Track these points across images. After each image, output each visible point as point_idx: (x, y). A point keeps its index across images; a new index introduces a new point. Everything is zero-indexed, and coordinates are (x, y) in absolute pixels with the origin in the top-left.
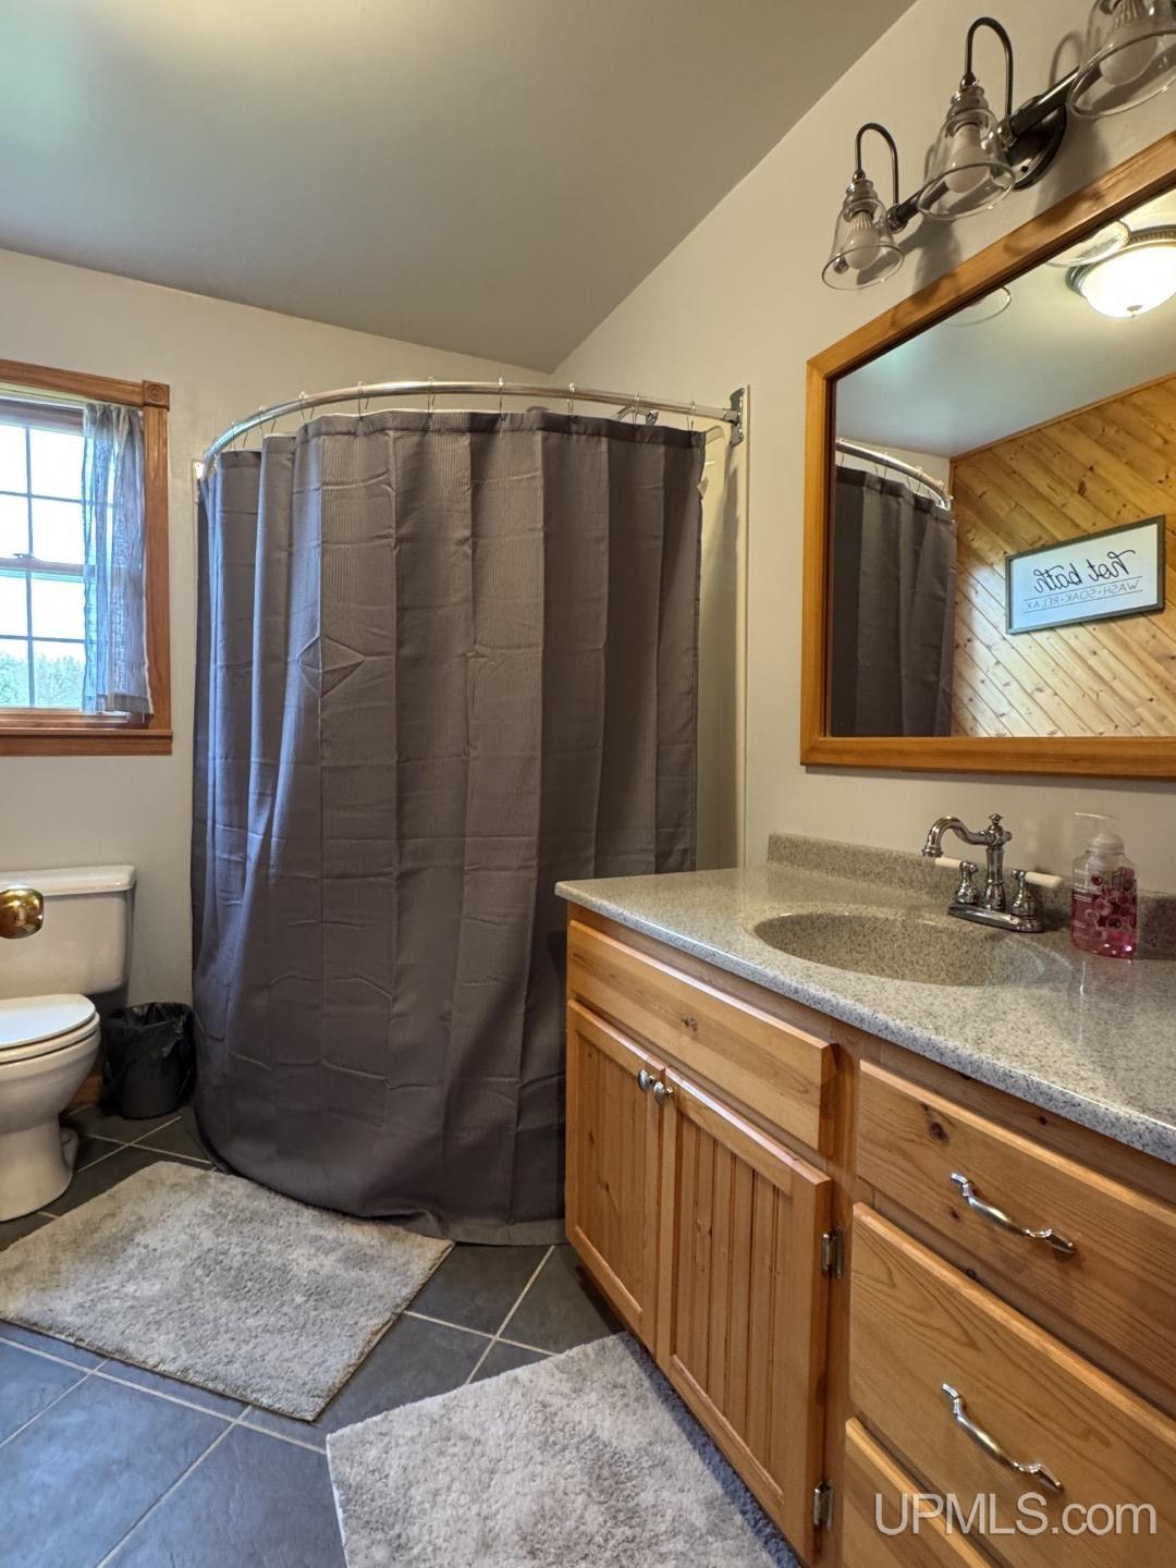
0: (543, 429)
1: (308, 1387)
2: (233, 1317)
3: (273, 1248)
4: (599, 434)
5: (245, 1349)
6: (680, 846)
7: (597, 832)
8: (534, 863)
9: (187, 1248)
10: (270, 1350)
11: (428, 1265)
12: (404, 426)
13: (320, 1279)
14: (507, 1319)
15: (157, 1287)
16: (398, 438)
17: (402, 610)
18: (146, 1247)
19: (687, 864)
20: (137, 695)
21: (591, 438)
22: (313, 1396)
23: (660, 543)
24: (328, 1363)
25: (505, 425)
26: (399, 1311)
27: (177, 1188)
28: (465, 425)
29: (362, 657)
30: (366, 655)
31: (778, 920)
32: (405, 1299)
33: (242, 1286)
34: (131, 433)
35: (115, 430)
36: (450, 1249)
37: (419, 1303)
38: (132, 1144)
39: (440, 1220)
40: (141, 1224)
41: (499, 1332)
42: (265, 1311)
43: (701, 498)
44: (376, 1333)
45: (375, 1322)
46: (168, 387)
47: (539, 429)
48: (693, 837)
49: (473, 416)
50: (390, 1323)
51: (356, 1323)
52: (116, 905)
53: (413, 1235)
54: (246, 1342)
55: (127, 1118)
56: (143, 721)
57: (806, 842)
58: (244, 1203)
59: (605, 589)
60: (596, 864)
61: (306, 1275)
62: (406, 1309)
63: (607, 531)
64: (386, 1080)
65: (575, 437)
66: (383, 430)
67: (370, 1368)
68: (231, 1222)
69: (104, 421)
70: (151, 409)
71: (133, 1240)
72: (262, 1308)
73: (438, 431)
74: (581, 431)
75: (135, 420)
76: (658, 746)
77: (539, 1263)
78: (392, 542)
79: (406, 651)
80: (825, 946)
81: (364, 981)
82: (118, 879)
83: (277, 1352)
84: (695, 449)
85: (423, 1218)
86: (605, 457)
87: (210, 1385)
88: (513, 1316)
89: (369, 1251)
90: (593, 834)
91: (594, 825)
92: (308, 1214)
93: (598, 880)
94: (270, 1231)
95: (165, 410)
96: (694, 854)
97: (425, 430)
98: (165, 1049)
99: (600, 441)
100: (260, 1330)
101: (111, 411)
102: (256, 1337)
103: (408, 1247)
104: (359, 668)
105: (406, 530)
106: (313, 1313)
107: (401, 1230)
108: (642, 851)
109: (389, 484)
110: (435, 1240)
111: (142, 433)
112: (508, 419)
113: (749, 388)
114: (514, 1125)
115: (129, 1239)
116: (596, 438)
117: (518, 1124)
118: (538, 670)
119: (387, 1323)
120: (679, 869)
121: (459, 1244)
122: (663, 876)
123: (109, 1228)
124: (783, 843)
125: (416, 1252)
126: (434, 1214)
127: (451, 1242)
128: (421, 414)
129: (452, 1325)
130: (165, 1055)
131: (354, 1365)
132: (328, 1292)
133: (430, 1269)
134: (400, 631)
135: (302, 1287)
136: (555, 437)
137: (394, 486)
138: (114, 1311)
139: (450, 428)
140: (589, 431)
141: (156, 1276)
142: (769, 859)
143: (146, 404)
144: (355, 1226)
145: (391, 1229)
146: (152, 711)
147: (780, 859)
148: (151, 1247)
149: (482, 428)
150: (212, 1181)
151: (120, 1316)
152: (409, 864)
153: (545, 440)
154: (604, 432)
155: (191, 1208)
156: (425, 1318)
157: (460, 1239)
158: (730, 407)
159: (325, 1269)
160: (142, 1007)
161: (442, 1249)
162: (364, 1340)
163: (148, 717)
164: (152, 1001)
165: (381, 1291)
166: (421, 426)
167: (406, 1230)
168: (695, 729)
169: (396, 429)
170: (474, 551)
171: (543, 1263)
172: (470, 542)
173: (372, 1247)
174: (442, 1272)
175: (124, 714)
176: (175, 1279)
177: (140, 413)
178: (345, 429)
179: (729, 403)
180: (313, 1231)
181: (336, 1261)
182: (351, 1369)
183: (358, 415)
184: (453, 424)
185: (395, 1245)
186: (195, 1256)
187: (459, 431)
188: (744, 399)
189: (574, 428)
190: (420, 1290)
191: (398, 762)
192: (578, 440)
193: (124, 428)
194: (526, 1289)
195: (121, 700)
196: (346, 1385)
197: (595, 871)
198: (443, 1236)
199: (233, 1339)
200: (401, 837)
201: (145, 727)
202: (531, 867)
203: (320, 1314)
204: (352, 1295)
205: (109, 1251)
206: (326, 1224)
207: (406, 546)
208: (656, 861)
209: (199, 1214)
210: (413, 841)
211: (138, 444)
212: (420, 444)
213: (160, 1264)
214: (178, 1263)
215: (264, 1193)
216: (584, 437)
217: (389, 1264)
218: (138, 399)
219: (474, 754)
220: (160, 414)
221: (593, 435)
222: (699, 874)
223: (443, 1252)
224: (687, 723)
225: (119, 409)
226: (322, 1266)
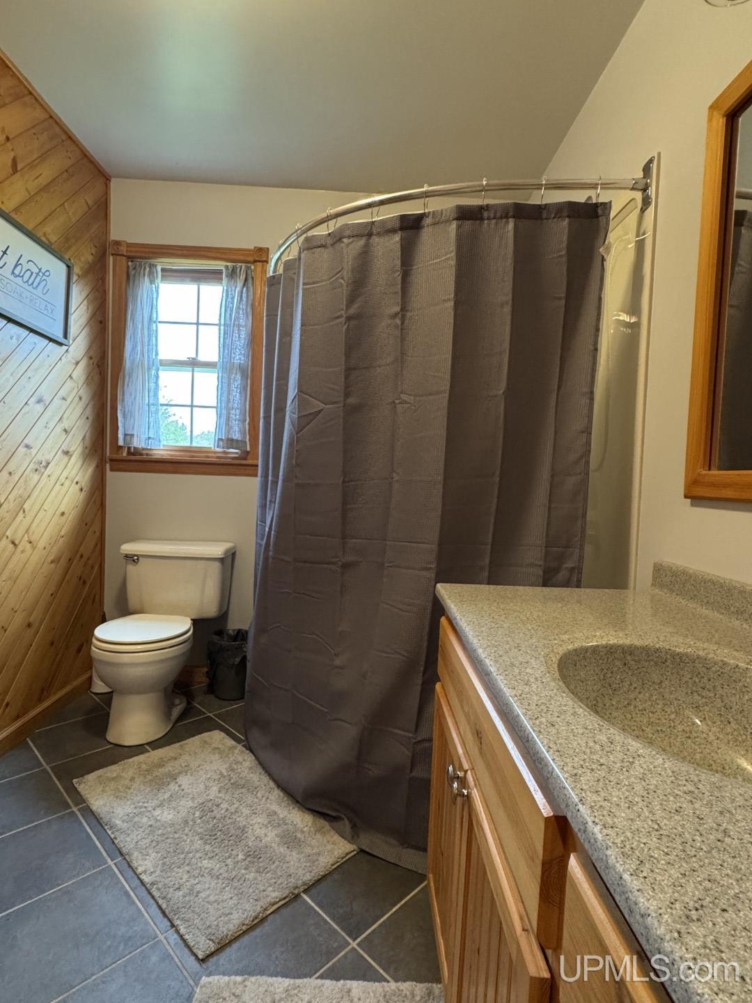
0: (457, 219)
1: (210, 930)
2: (198, 855)
3: (246, 811)
4: (507, 217)
5: (193, 881)
6: (569, 564)
7: (492, 545)
8: (433, 566)
9: (199, 794)
10: (204, 890)
11: (332, 861)
12: (355, 233)
13: (261, 845)
14: (369, 931)
15: (170, 817)
16: (350, 243)
17: (349, 370)
18: (180, 786)
19: (574, 580)
20: (240, 439)
21: (500, 221)
22: (210, 940)
23: (563, 302)
24: (232, 917)
25: (428, 221)
26: (296, 892)
27: (217, 751)
28: (398, 225)
29: (324, 405)
30: (326, 404)
31: (605, 647)
32: (304, 884)
33: (214, 833)
34: (246, 280)
35: (238, 279)
36: (355, 852)
37: (314, 891)
38: (211, 715)
39: (354, 826)
40: (186, 770)
41: (359, 940)
42: (217, 857)
43: (603, 259)
44: (273, 904)
45: (274, 895)
46: (268, 249)
47: (454, 219)
48: (581, 558)
49: (403, 217)
50: (287, 900)
51: (264, 891)
52: (216, 566)
53: (332, 832)
54: (195, 877)
55: (217, 697)
56: (245, 455)
57: (684, 572)
58: (245, 773)
59: (507, 345)
60: (489, 572)
61: (254, 838)
62: (303, 892)
63: (510, 296)
64: (328, 712)
65: (486, 222)
66: (340, 240)
67: (257, 932)
68: (231, 784)
69: (232, 274)
70: (258, 263)
71: (176, 779)
72: (216, 855)
73: (379, 234)
74: (492, 215)
75: (249, 272)
76: (552, 476)
77: (414, 889)
78: (343, 320)
79: (351, 400)
80: (661, 682)
81: (320, 640)
82: (218, 550)
83: (207, 893)
84: (600, 218)
85: (342, 822)
86: (511, 234)
87: (160, 902)
88: (375, 930)
89: (299, 835)
90: (489, 547)
91: (490, 541)
92: (277, 793)
93: (492, 587)
94: (250, 799)
95: (265, 263)
96: (580, 573)
97: (370, 235)
98: (237, 659)
99: (507, 222)
100: (207, 871)
101: (237, 268)
102: (203, 876)
103: (325, 841)
104: (322, 413)
105: (352, 311)
106: (243, 871)
107: (327, 825)
108: (532, 565)
109: (343, 278)
110: (346, 842)
111: (253, 278)
112: (431, 216)
113: (659, 154)
114: (408, 771)
115: (174, 777)
116: (504, 220)
117: (411, 771)
118: (445, 412)
119: (285, 898)
120: (566, 584)
121: (362, 851)
122: (548, 589)
123: (168, 768)
124: (664, 571)
125: (329, 847)
126: (350, 821)
127: (355, 847)
128: (367, 223)
129: (328, 919)
130: (236, 663)
131: (247, 925)
132: (260, 858)
133: (332, 865)
134: (347, 386)
135: (247, 848)
136: (468, 225)
137: (345, 278)
138: (140, 825)
139: (386, 230)
140: (498, 215)
141: (174, 808)
142: (652, 584)
143: (255, 261)
144: (300, 812)
145: (322, 822)
146: (248, 449)
147: (662, 586)
148: (182, 787)
149: (411, 225)
150: (237, 751)
151: (141, 830)
152: (350, 558)
153: (459, 227)
154: (510, 214)
155: (217, 765)
156: (313, 904)
157: (364, 848)
158: (642, 176)
159: (266, 839)
160: (234, 630)
161: (347, 851)
162: (261, 907)
163: (248, 452)
164: (240, 628)
165: (292, 871)
166: (368, 232)
167: (331, 826)
168: (588, 463)
169: (349, 237)
170: (403, 323)
171: (416, 891)
172: (400, 316)
173: (303, 832)
174: (342, 870)
175: (237, 451)
176: (183, 813)
177: (253, 267)
178: (319, 243)
179: (642, 173)
180: (275, 807)
181: (276, 835)
182: (244, 928)
183: (327, 233)
184: (390, 226)
185: (318, 836)
186: (201, 801)
187: (393, 231)
188: (654, 166)
189: (486, 214)
190: (319, 880)
191: (344, 482)
192: (489, 225)
193: (243, 277)
194: (394, 910)
195: (231, 442)
196: (236, 938)
197: (489, 577)
198: (352, 840)
199: (188, 872)
200: (344, 537)
201: (245, 459)
202: (430, 568)
203: (246, 874)
204: (273, 867)
205: (159, 783)
206: (283, 804)
207: (353, 322)
208: (544, 576)
209: (218, 772)
210: (354, 540)
211: (250, 285)
212: (367, 245)
213: (180, 800)
214: (190, 804)
215: (260, 770)
216: (494, 221)
217: (308, 850)
218: (251, 259)
219: (396, 477)
220: (263, 266)
221: (501, 218)
222: (584, 593)
223: (347, 854)
224: (581, 458)
225: (241, 266)
226: (266, 835)
